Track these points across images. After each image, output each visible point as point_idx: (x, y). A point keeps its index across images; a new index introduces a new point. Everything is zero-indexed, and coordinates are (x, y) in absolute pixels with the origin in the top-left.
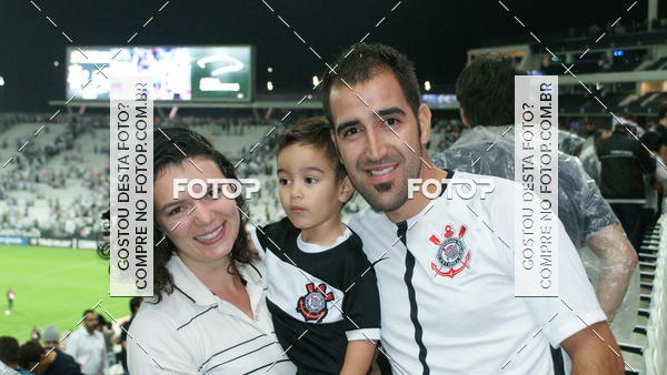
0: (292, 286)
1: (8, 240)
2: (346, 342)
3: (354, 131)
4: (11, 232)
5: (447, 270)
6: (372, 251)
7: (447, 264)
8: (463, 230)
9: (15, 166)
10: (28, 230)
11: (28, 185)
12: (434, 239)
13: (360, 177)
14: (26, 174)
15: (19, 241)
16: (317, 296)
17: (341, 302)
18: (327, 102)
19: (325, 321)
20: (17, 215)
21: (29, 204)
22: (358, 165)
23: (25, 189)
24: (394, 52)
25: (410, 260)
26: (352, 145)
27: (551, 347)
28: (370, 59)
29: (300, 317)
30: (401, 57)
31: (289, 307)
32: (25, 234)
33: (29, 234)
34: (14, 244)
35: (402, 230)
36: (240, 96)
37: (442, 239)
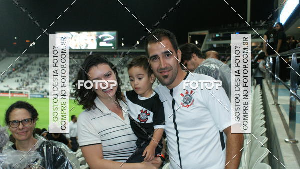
0: (136, 111)
1: (37, 96)
2: (154, 130)
3: (156, 59)
4: (38, 94)
5: (186, 105)
6: (162, 99)
7: (186, 103)
8: (192, 92)
9: (39, 72)
10: (43, 93)
11: (43, 78)
12: (182, 95)
13: (158, 74)
14: (42, 74)
15: (40, 96)
16: (145, 114)
17: (152, 116)
18: (147, 49)
19: (147, 122)
20: (40, 88)
21: (43, 84)
22: (157, 71)
23: (42, 79)
24: (169, 32)
25: (174, 102)
26: (155, 64)
27: (220, 132)
28: (161, 35)
29: (139, 121)
30: (172, 34)
31: (135, 118)
32: (43, 94)
33: (44, 94)
34: (39, 98)
35: (172, 92)
36: (113, 48)
37: (185, 95)
